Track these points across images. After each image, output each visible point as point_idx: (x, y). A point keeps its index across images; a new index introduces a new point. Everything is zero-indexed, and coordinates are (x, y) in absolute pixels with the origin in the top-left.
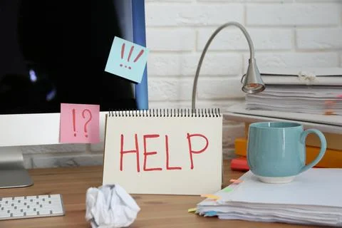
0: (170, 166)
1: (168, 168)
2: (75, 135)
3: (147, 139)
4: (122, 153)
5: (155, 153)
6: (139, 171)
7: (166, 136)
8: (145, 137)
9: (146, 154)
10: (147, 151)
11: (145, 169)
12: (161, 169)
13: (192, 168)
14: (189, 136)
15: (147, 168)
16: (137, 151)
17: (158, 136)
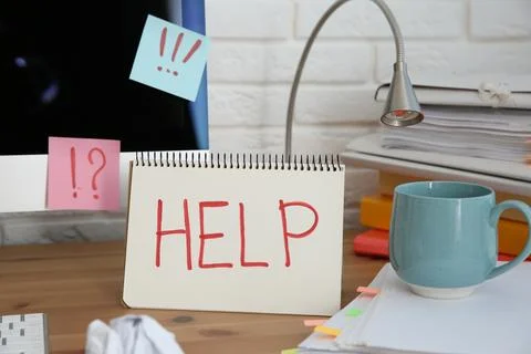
0: (246, 260)
1: (243, 264)
2: (75, 195)
3: (205, 209)
4: (160, 234)
5: (221, 235)
6: (190, 267)
7: (241, 205)
8: (202, 205)
9: (203, 237)
10: (206, 232)
11: (201, 265)
12: (230, 265)
13: (288, 264)
14: (282, 206)
15: (204, 263)
16: (187, 232)
17: (226, 204)
